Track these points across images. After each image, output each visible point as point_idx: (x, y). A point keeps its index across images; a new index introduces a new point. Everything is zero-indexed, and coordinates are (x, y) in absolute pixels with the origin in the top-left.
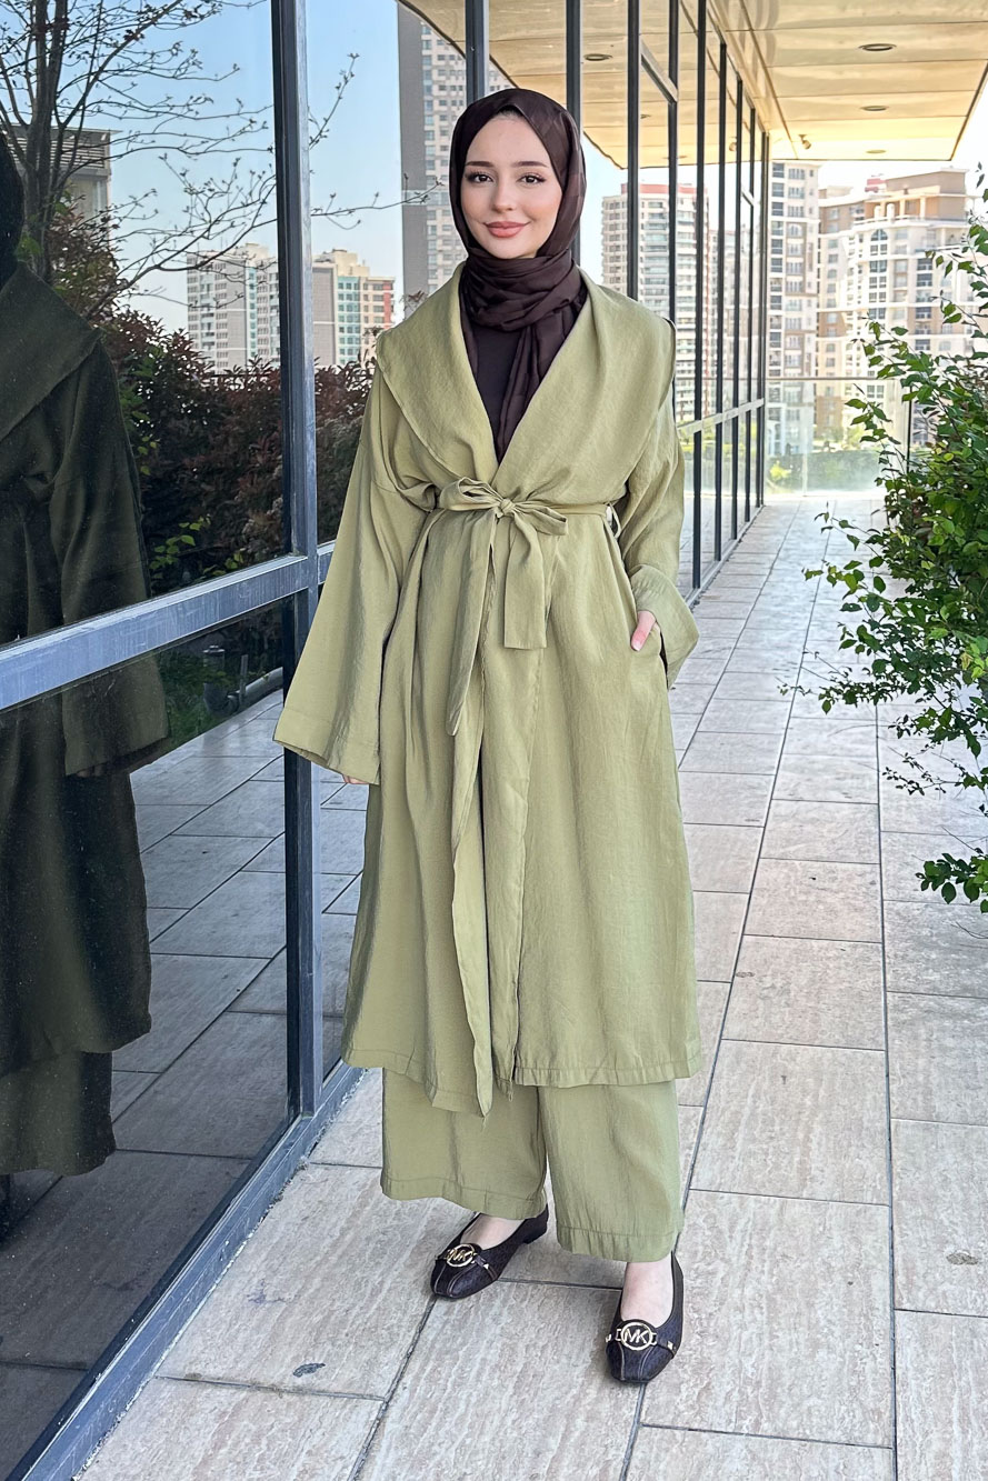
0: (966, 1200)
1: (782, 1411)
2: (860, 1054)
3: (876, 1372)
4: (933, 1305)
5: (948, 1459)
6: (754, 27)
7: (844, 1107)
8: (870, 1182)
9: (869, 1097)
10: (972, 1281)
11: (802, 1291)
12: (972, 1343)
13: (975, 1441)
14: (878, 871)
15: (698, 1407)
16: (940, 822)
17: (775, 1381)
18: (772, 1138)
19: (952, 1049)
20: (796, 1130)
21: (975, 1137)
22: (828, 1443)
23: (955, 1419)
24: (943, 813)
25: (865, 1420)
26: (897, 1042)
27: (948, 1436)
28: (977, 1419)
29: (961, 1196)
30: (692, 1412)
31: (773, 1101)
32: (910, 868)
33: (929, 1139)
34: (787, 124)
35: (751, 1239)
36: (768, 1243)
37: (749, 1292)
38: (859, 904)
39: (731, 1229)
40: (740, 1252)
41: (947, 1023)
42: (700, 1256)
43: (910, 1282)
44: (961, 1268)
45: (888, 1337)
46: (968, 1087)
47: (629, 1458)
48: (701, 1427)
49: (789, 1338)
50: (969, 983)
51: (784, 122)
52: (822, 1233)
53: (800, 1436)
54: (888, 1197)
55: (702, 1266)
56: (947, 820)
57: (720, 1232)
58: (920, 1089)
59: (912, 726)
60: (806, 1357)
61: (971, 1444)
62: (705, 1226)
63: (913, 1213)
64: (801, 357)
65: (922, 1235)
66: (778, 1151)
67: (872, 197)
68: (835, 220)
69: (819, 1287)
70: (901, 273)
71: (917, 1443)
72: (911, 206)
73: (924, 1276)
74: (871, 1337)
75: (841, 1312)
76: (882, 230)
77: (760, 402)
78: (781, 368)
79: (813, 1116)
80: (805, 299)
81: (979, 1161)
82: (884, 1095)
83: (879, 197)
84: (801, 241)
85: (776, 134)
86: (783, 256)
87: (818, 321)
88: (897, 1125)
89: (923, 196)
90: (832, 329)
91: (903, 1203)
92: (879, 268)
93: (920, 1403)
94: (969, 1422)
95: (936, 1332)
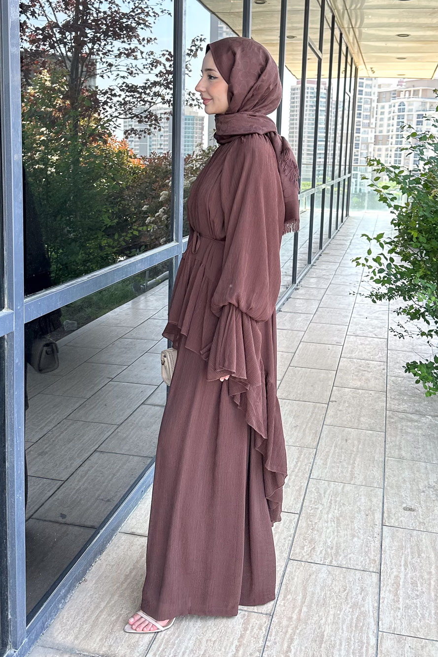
0: (412, 489)
1: (340, 558)
2: (375, 433)
3: (375, 547)
4: (397, 524)
5: (399, 578)
6: (353, 26)
7: (368, 452)
8: (376, 480)
9: (378, 449)
10: (411, 517)
11: (349, 517)
12: (410, 539)
13: (409, 572)
14: (386, 364)
15: (310, 555)
16: (411, 346)
17: (338, 548)
18: (341, 462)
19: (410, 433)
20: (350, 459)
21: (416, 465)
22: (356, 570)
23: (402, 565)
24: (412, 343)
25: (370, 563)
26: (389, 429)
27: (399, 570)
28: (410, 565)
29: (410, 487)
30: (308, 556)
31: (342, 448)
32: (398, 364)
33: (399, 466)
34: (366, 64)
35: (332, 497)
36: (338, 499)
37: (330, 516)
38: (378, 377)
39: (325, 493)
40: (327, 501)
41: (409, 424)
42: (313, 502)
43: (389, 517)
44: (408, 512)
45: (380, 535)
46: (415, 447)
47: (285, 570)
48: (311, 561)
49: (344, 533)
50: (418, 409)
51: (364, 63)
52: (358, 497)
53: (346, 567)
54: (383, 485)
55: (313, 506)
56: (414, 346)
57: (320, 494)
58: (397, 447)
59: (402, 312)
60: (350, 540)
61: (407, 573)
62: (315, 492)
63: (392, 492)
64: (367, 153)
65: (394, 500)
66: (343, 466)
67: (400, 88)
68: (384, 98)
69: (356, 516)
70: (410, 120)
71: (388, 572)
72: (416, 93)
73: (394, 514)
74: (374, 534)
75: (363, 525)
76: (403, 102)
77: (349, 175)
78: (359, 157)
79: (356, 455)
80: (370, 130)
81: (417, 474)
82: (383, 449)
83: (403, 88)
84: (370, 106)
85: (361, 67)
86: (362, 112)
87: (375, 138)
88: (388, 460)
89: (421, 88)
90: (380, 142)
91: (388, 488)
92: (401, 118)
93: (390, 558)
94: (407, 566)
95: (398, 534)
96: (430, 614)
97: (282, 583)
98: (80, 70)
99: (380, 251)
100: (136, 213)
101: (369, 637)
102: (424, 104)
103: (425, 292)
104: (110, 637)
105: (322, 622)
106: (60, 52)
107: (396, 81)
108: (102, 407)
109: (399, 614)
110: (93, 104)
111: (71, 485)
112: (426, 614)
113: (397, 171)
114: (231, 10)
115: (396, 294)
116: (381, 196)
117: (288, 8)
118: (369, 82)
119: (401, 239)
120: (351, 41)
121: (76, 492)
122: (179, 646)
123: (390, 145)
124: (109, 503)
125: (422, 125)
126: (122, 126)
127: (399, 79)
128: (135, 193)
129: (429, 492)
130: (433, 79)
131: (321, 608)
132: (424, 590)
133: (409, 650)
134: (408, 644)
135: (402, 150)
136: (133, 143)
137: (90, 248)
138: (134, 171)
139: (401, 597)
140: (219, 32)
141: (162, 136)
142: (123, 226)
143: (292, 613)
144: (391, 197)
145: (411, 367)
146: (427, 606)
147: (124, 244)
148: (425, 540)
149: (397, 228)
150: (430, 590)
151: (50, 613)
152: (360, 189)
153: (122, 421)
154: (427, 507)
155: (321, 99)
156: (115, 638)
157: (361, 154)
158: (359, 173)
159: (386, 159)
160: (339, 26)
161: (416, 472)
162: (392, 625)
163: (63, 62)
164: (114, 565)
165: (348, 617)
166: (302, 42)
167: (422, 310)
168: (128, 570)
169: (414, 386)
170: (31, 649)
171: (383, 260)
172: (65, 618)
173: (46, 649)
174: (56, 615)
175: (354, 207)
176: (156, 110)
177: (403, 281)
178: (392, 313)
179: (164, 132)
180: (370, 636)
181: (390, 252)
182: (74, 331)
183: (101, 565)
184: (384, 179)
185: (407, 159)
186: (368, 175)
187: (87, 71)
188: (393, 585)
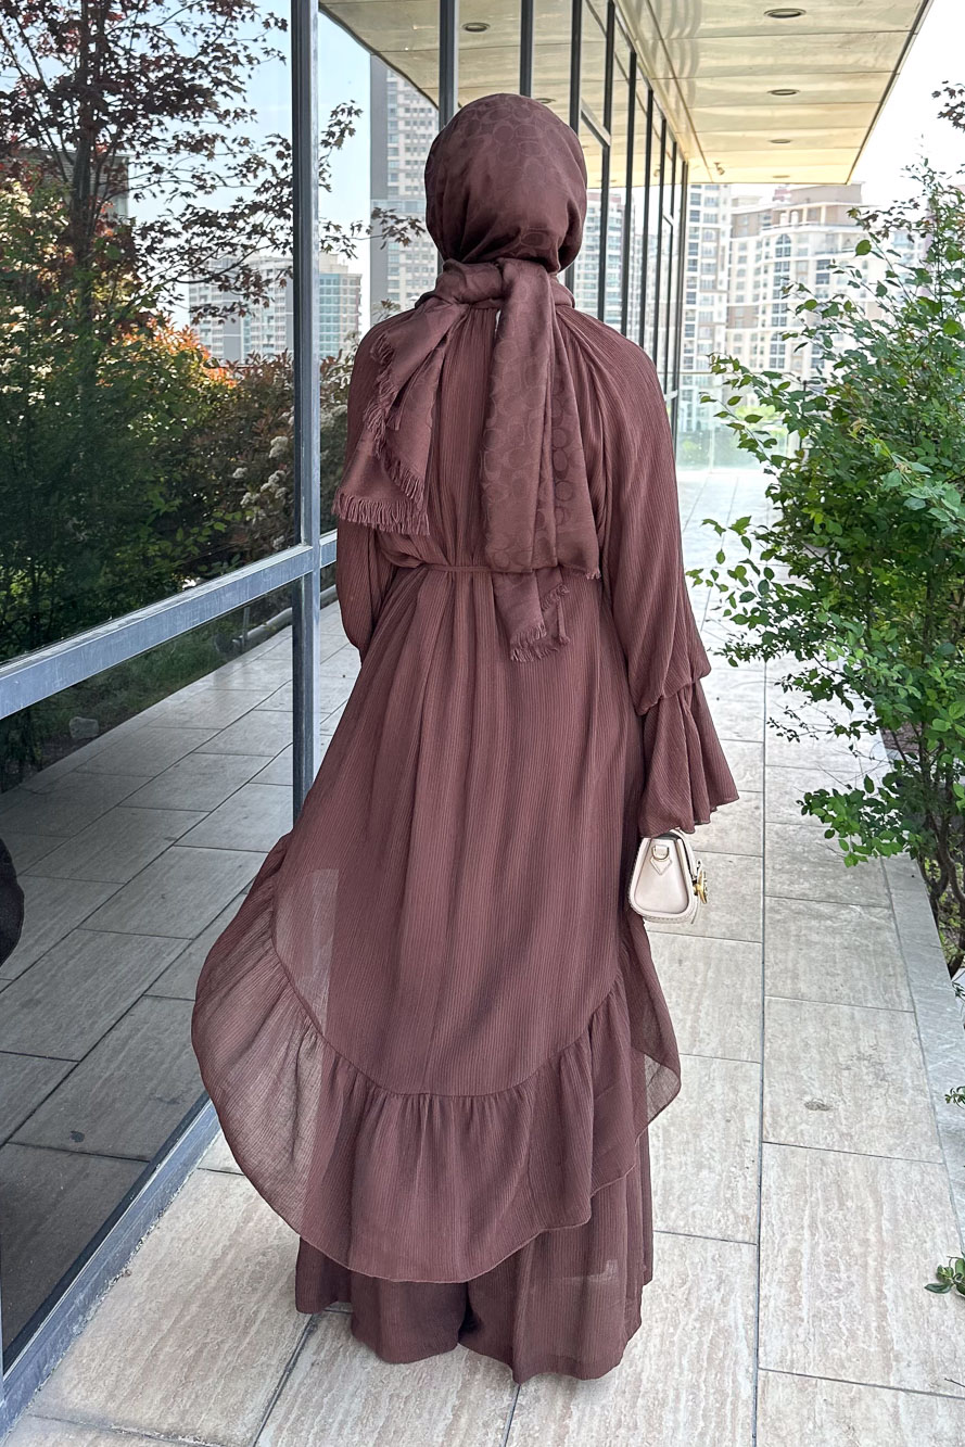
0: (822, 1062)
1: (673, 1215)
2: (741, 945)
4: (792, 1140)
5: (798, 1255)
6: (677, 75)
7: (727, 986)
8: (746, 1044)
9: (748, 979)
10: (823, 1122)
11: (690, 1125)
12: (821, 1169)
13: (821, 1241)
14: (762, 798)
16: (814, 758)
17: (667, 1191)
19: (817, 943)
20: (688, 1004)
21: (831, 1012)
22: (707, 1238)
23: (806, 1225)
24: (818, 751)
25: (737, 1223)
26: (772, 936)
27: (800, 1238)
28: (823, 1225)
29: (818, 1057)
31: (671, 979)
32: (787, 797)
33: (795, 1014)
34: (704, 153)
38: (744, 825)
41: (814, 923)
43: (775, 1122)
44: (816, 1113)
45: (756, 1162)
46: (828, 974)
49: (678, 1160)
50: (832, 891)
51: (701, 152)
52: (707, 1082)
53: (686, 1233)
54: (760, 1056)
56: (820, 758)
58: (790, 974)
59: (794, 683)
60: (692, 1175)
61: (817, 1243)
63: (780, 1069)
64: (712, 346)
65: (786, 1086)
67: (779, 206)
68: (745, 226)
69: (703, 1123)
70: (803, 273)
71: (777, 1242)
72: (813, 214)
73: (787, 1118)
74: (743, 1162)
75: (720, 1142)
76: (787, 237)
77: (674, 394)
78: (694, 355)
79: (702, 992)
80: (716, 295)
81: (834, 1031)
82: (760, 978)
83: (785, 205)
84: (715, 244)
85: (695, 162)
86: (698, 258)
87: (728, 314)
88: (770, 1001)
89: (823, 204)
90: (740, 321)
91: (772, 1062)
92: (782, 268)
93: (780, 1212)
94: (817, 1227)
95: (794, 1161)
96: (867, 1330)
98: (92, 182)
99: (744, 554)
100: (220, 484)
101: (737, 1381)
102: (831, 237)
103: (841, 640)
104: (182, 1394)
105: (637, 1351)
106: (49, 143)
107: (770, 191)
108: (156, 902)
109: (801, 1331)
110: (124, 252)
111: (93, 1069)
113: (776, 383)
114: (412, 46)
115: (781, 646)
116: (743, 436)
117: (536, 38)
118: (713, 194)
119: (788, 528)
120: (673, 106)
121: (104, 1084)
122: (331, 1410)
123: (760, 328)
124: (175, 1106)
125: (828, 283)
126: (186, 297)
127: (776, 187)
128: (217, 442)
129: (860, 1068)
130: (849, 184)
132: (854, 1278)
133: (825, 1408)
134: (821, 1394)
135: (784, 338)
136: (210, 334)
137: (123, 562)
138: (213, 393)
139: (803, 1295)
140: (389, 93)
141: (272, 318)
142: (192, 513)
144: (764, 438)
145: (814, 802)
146: (861, 1312)
147: (196, 551)
148: (855, 1171)
149: (779, 504)
150: (866, 1277)
151: (53, 1346)
152: (699, 424)
153: (198, 932)
154: (855, 1100)
155: (610, 233)
156: (193, 1397)
157: (698, 348)
158: (696, 389)
159: (753, 357)
160: (646, 74)
161: (830, 1028)
162: (787, 1354)
163: (56, 164)
164: (188, 1239)
165: (691, 1339)
166: (568, 110)
167: (837, 679)
168: (219, 1250)
169: (823, 843)
170: (15, 1422)
171: (750, 575)
172: (86, 1354)
173: (47, 1423)
174: (66, 1348)
175: (687, 462)
176: (257, 263)
177: (794, 617)
178: (771, 688)
179: (277, 309)
180: (740, 1378)
181: (766, 555)
182: (91, 739)
183: (160, 1240)
184: (749, 400)
185: (797, 357)
186: (717, 394)
187: (108, 183)
188: (787, 1270)
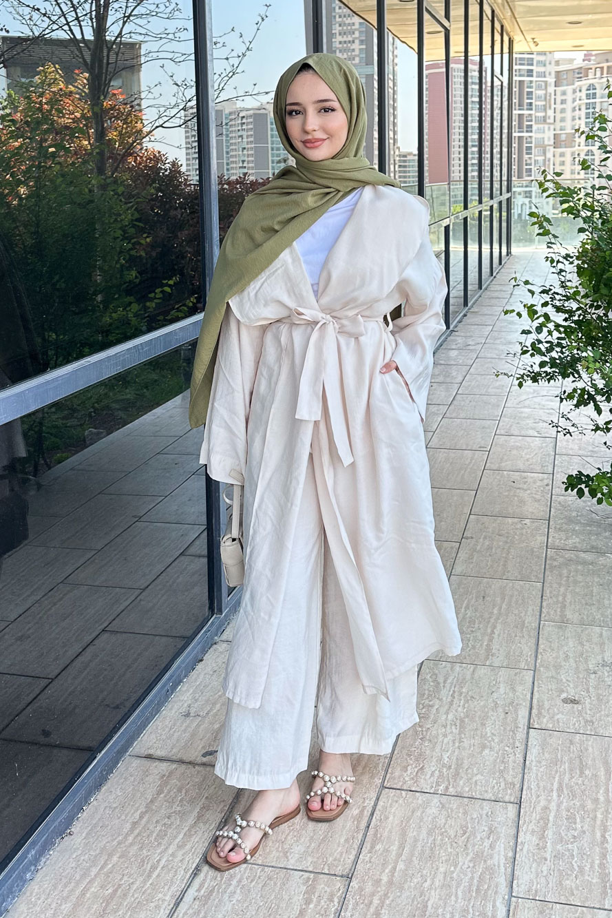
0: (577, 668)
1: (461, 783)
2: (528, 585)
3: (515, 762)
4: (551, 726)
5: (548, 811)
7: (515, 615)
8: (525, 657)
9: (530, 609)
10: (574, 713)
11: (480, 717)
12: (570, 747)
13: (565, 801)
14: (551, 477)
15: (415, 779)
17: (459, 765)
18: (472, 631)
20: (487, 627)
21: (587, 633)
22: (484, 800)
23: (555, 789)
25: (506, 788)
26: (550, 578)
27: (550, 798)
28: (567, 789)
29: (574, 666)
30: (412, 782)
31: (476, 611)
33: (561, 634)
35: (455, 687)
36: (464, 690)
37: (450, 717)
38: (538, 497)
39: (445, 682)
40: (448, 694)
41: (579, 567)
42: (426, 695)
43: (540, 714)
44: (569, 706)
45: (524, 743)
46: (586, 605)
47: (376, 805)
48: (416, 789)
49: (469, 742)
50: (595, 544)
52: (495, 685)
53: (470, 796)
54: (533, 665)
55: (427, 702)
57: (439, 683)
58: (559, 605)
60: (478, 753)
61: (562, 802)
62: (431, 680)
63: (546, 675)
64: (544, 161)
65: (549, 687)
66: (475, 639)
67: (588, 65)
68: (565, 79)
69: (489, 715)
71: (533, 802)
73: (548, 710)
74: (514, 743)
75: (499, 729)
79: (497, 619)
81: (587, 646)
82: (539, 608)
88: (544, 625)
90: (563, 143)
91: (542, 669)
93: (537, 779)
94: (563, 790)
95: (551, 741)
96: (592, 867)
97: (368, 827)
101: (496, 906)
105: (426, 885)
109: (545, 868)
112: (585, 866)
118: (542, 58)
124: (118, 710)
129: (603, 673)
131: (426, 863)
132: (586, 828)
134: (555, 915)
139: (549, 841)
143: (381, 873)
145: (574, 482)
146: (588, 853)
148: (593, 748)
150: (594, 827)
153: (148, 583)
154: (598, 696)
157: (535, 162)
161: (584, 643)
162: (533, 886)
165: (466, 875)
169: (591, 509)
172: (34, 895)
174: (20, 890)
175: (519, 241)
180: (498, 904)
183: (97, 809)
188: (539, 822)
